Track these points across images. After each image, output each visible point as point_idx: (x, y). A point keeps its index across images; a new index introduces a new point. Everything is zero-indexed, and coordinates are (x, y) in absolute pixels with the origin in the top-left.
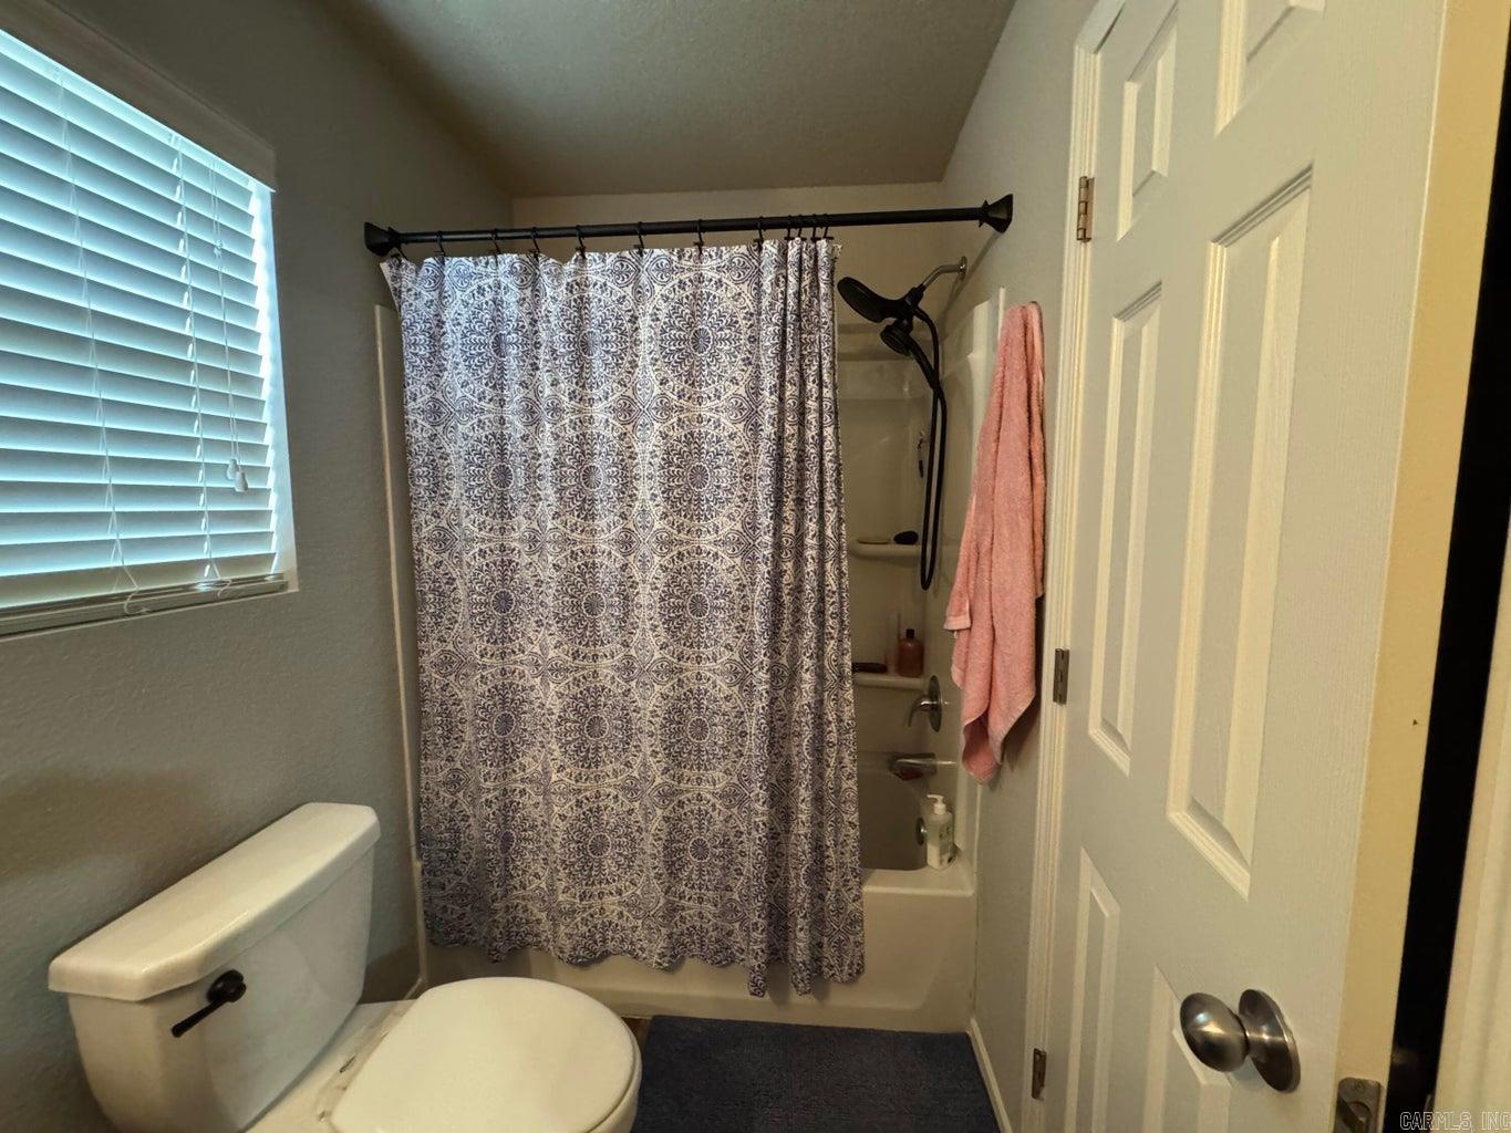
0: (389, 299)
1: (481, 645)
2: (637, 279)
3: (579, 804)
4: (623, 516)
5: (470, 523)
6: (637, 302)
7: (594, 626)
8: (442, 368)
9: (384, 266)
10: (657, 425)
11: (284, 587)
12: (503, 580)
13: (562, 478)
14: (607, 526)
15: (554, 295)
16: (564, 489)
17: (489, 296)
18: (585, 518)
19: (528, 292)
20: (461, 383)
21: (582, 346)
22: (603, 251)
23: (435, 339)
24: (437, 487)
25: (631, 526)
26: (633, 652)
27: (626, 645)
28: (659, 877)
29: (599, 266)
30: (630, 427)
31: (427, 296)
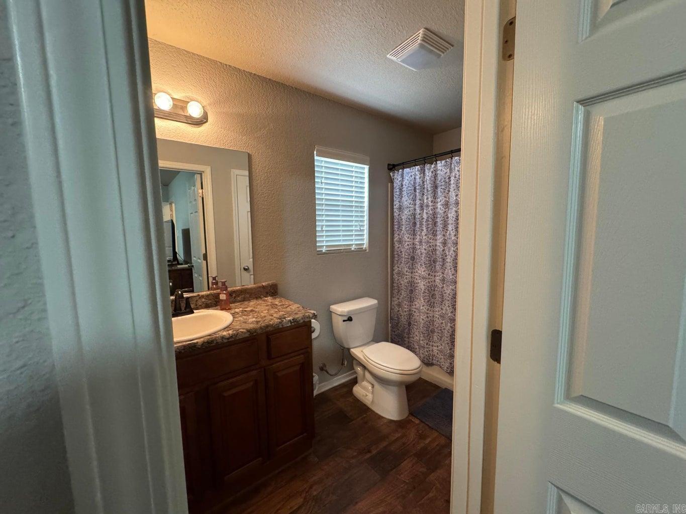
0: (392, 181)
1: (406, 269)
2: (451, 166)
3: (427, 317)
4: (444, 235)
5: (406, 237)
6: (451, 173)
7: (435, 267)
8: (402, 197)
9: (391, 174)
10: (454, 209)
11: (366, 250)
12: (413, 253)
13: (428, 224)
14: (440, 238)
15: (429, 174)
16: (429, 228)
17: (413, 177)
18: (434, 236)
19: (422, 175)
20: (406, 201)
21: (435, 187)
22: (441, 160)
23: (401, 190)
24: (399, 228)
25: (446, 238)
26: (445, 276)
27: (443, 273)
28: (448, 344)
29: (440, 164)
30: (447, 210)
31: (399, 179)
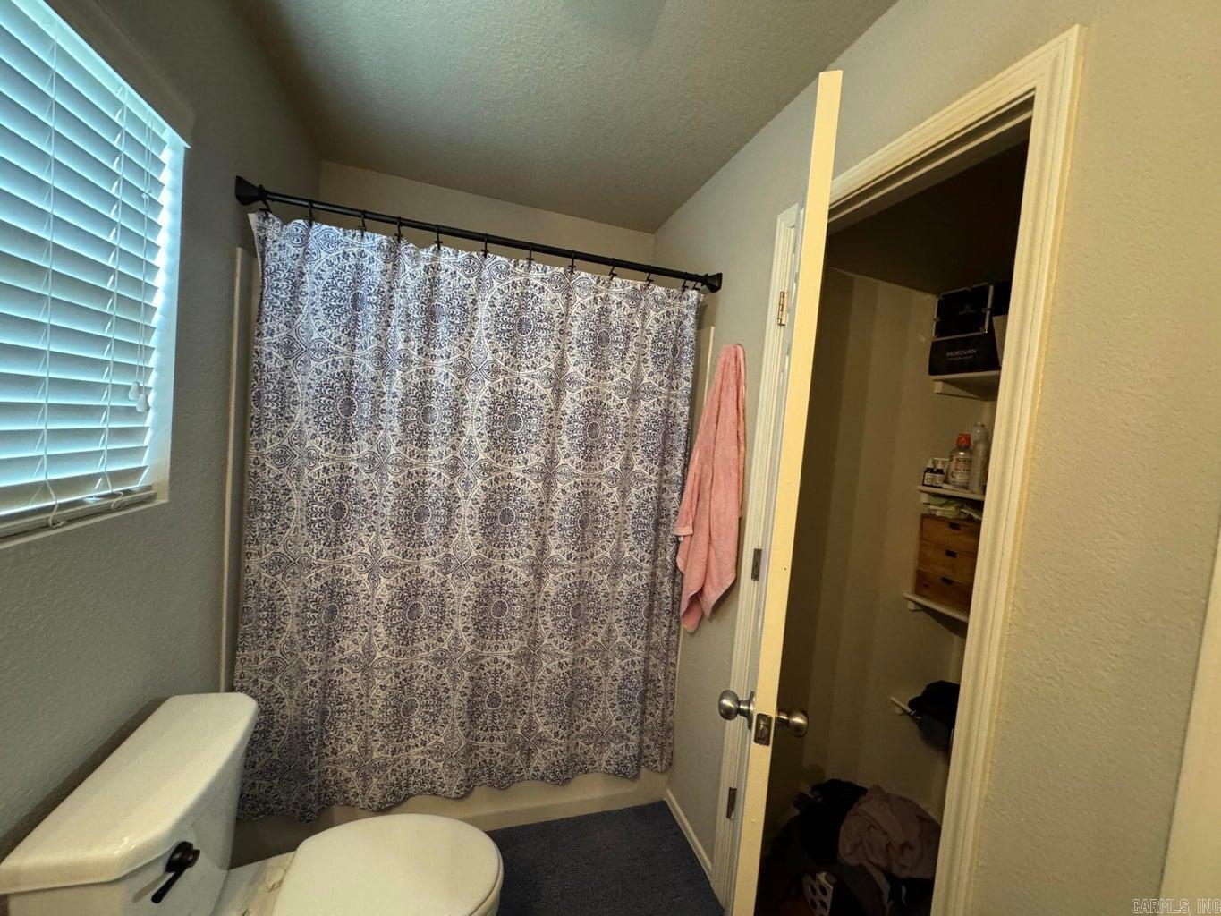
0: (251, 246)
2: (480, 274)
3: (397, 675)
4: (454, 447)
6: (478, 289)
7: (420, 531)
8: (298, 311)
9: (253, 218)
10: (487, 383)
12: (340, 493)
13: (406, 414)
14: (437, 458)
15: (412, 271)
16: (407, 423)
17: (352, 261)
18: (421, 447)
20: (315, 325)
21: (431, 315)
22: (457, 248)
23: (296, 285)
24: (284, 414)
25: (458, 455)
26: (451, 552)
27: (446, 546)
28: (462, 725)
29: (451, 258)
30: (464, 381)
31: (293, 251)
